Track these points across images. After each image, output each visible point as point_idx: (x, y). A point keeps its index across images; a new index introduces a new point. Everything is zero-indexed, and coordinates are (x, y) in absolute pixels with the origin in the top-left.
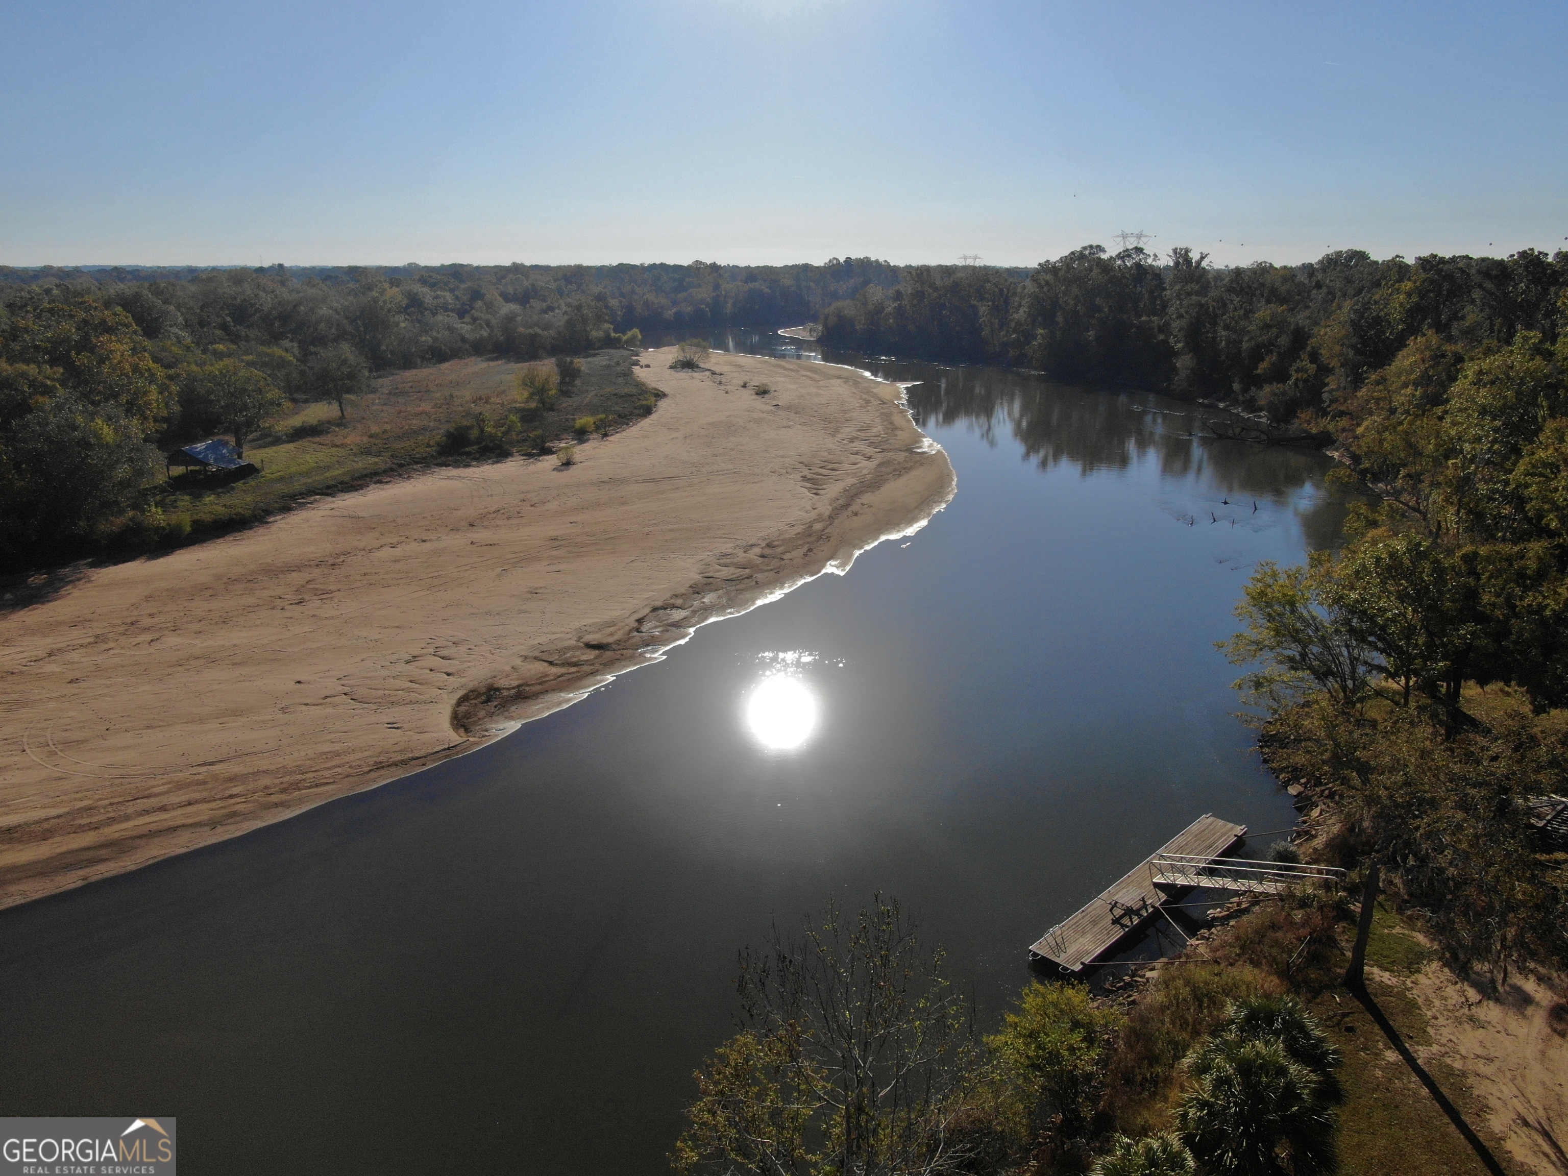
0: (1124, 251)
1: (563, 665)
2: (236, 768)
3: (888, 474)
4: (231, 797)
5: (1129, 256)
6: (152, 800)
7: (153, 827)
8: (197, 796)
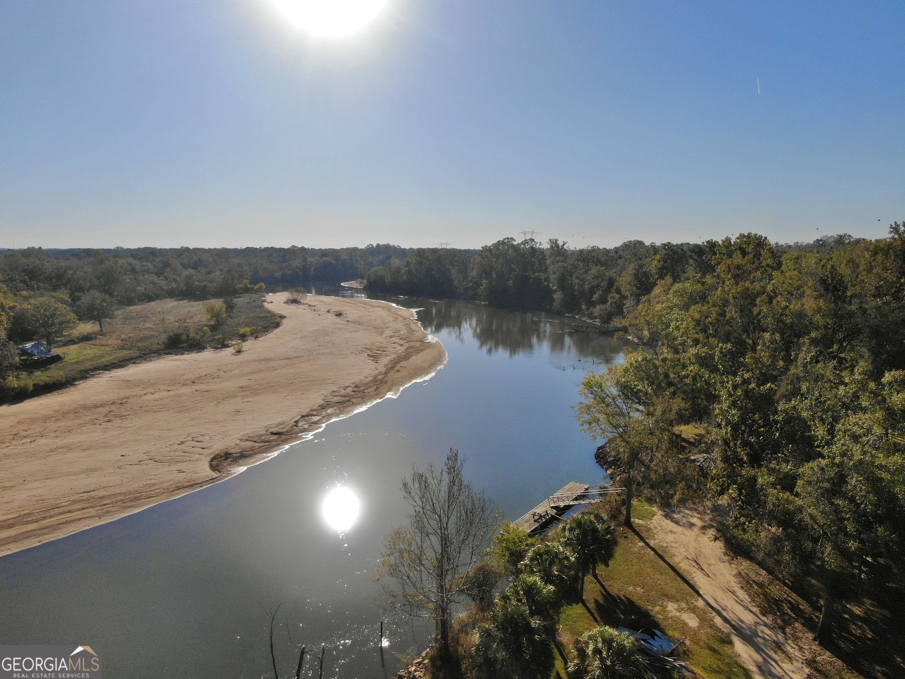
0: (525, 241)
1: (261, 442)
2: (102, 493)
3: (412, 352)
4: (105, 505)
5: (527, 243)
6: (62, 508)
7: (68, 519)
8: (86, 505)
